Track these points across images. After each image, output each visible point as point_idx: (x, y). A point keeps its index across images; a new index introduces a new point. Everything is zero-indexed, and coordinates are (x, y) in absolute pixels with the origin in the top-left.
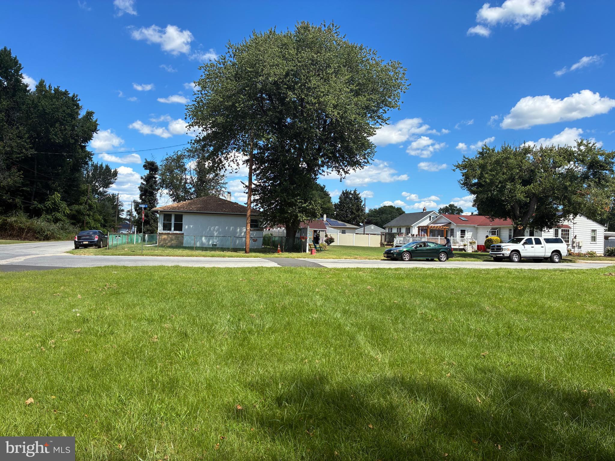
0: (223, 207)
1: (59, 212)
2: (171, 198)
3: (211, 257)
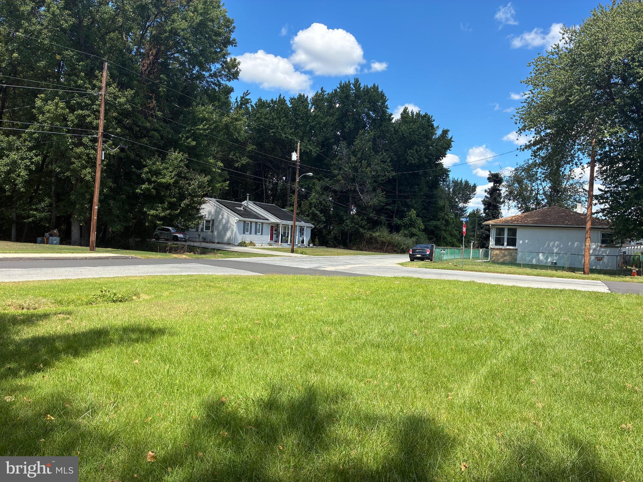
0: (566, 220)
1: (415, 228)
2: (520, 211)
3: (536, 276)
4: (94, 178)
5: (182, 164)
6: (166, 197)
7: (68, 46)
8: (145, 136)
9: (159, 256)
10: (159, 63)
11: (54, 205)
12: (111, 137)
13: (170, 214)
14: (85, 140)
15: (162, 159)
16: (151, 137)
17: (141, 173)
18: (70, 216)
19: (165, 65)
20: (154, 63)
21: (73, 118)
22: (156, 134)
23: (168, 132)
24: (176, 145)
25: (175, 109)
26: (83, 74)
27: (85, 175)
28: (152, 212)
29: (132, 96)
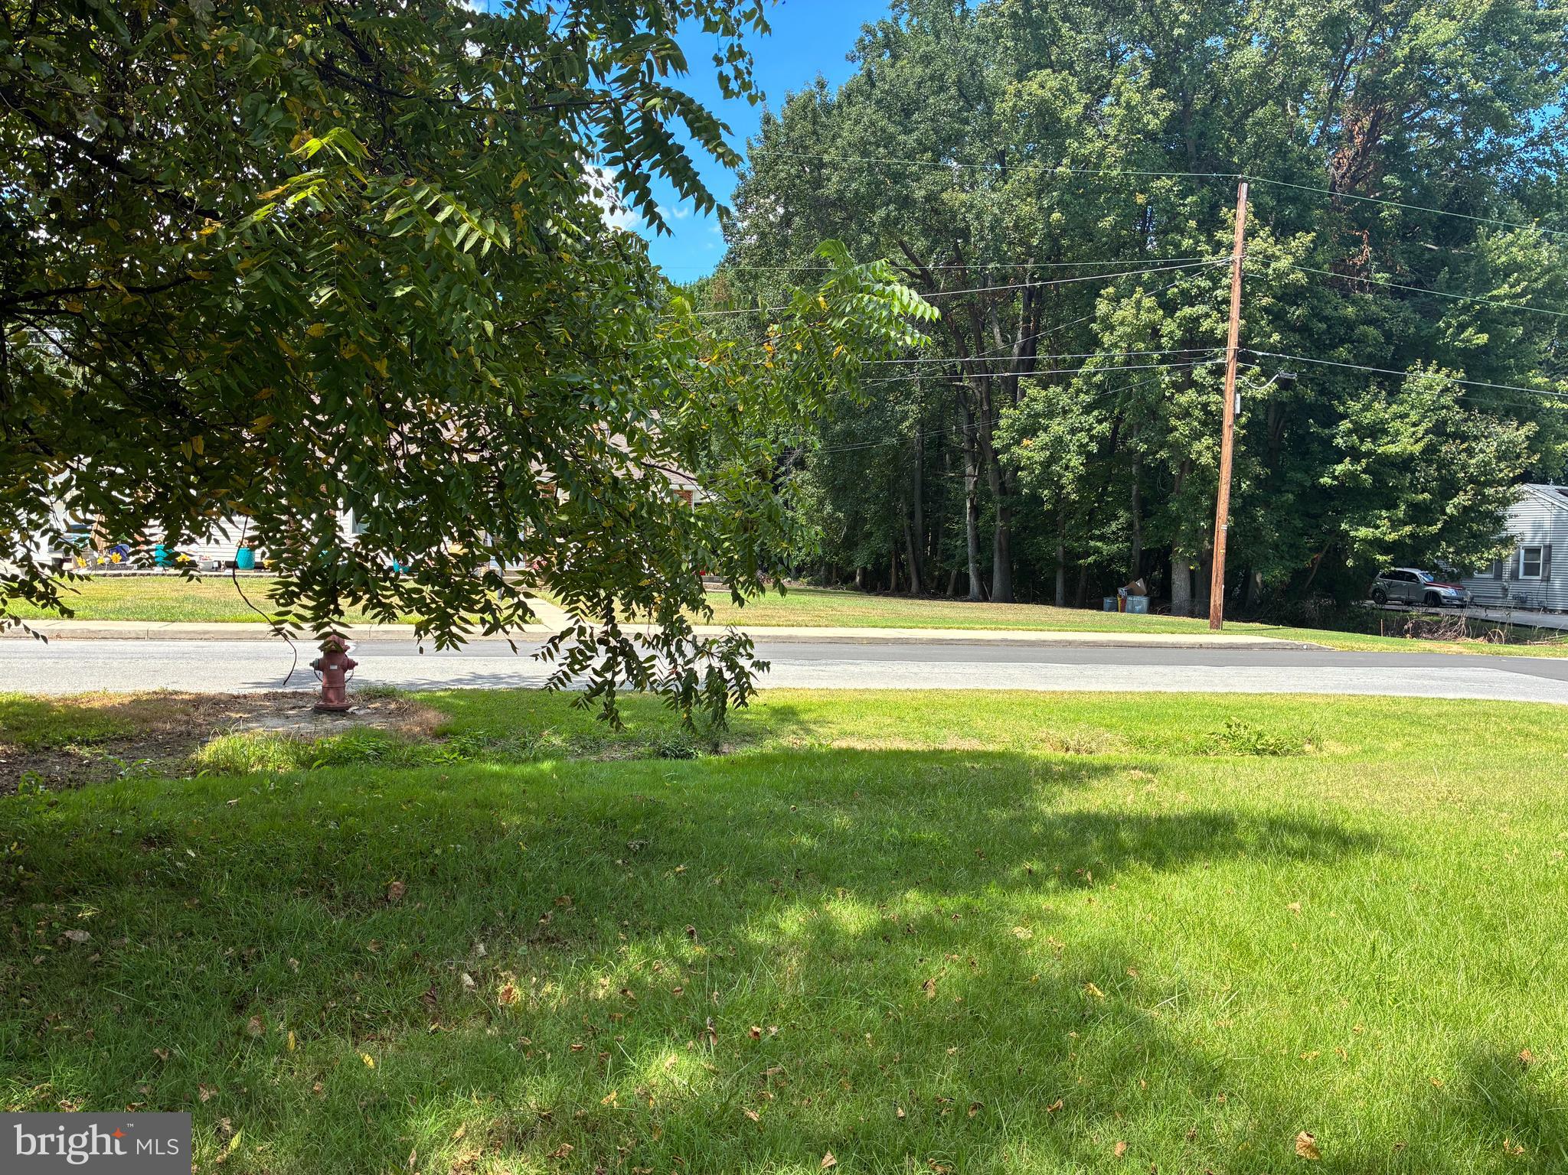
4: (1217, 458)
5: (1447, 400)
6: (1402, 491)
7: (1160, 168)
8: (1342, 342)
9: (1380, 646)
10: (1380, 148)
11: (1137, 527)
12: (1256, 357)
13: (1412, 536)
14: (1199, 372)
15: (1390, 394)
16: (1358, 342)
17: (1334, 436)
18: (1168, 550)
19: (1397, 148)
20: (1366, 151)
21: (1173, 326)
22: (1372, 331)
23: (1405, 321)
24: (1429, 351)
25: (1427, 256)
26: (1193, 223)
27: (1200, 453)
28: (1363, 532)
29: (1307, 249)
